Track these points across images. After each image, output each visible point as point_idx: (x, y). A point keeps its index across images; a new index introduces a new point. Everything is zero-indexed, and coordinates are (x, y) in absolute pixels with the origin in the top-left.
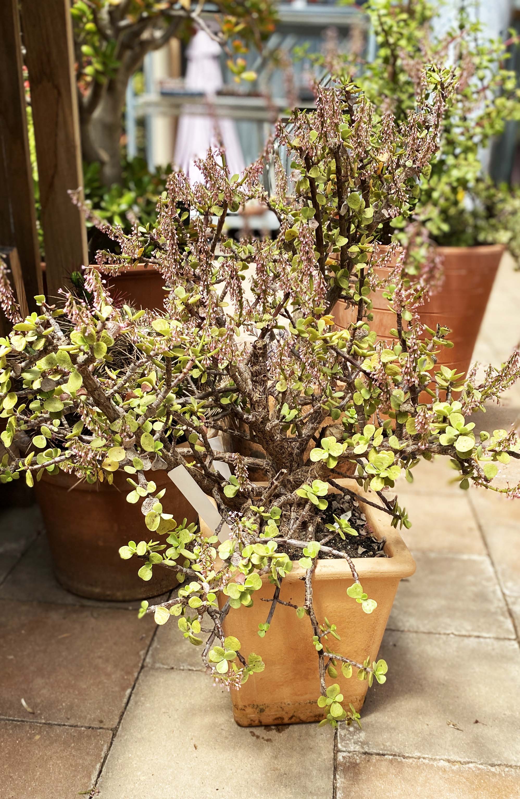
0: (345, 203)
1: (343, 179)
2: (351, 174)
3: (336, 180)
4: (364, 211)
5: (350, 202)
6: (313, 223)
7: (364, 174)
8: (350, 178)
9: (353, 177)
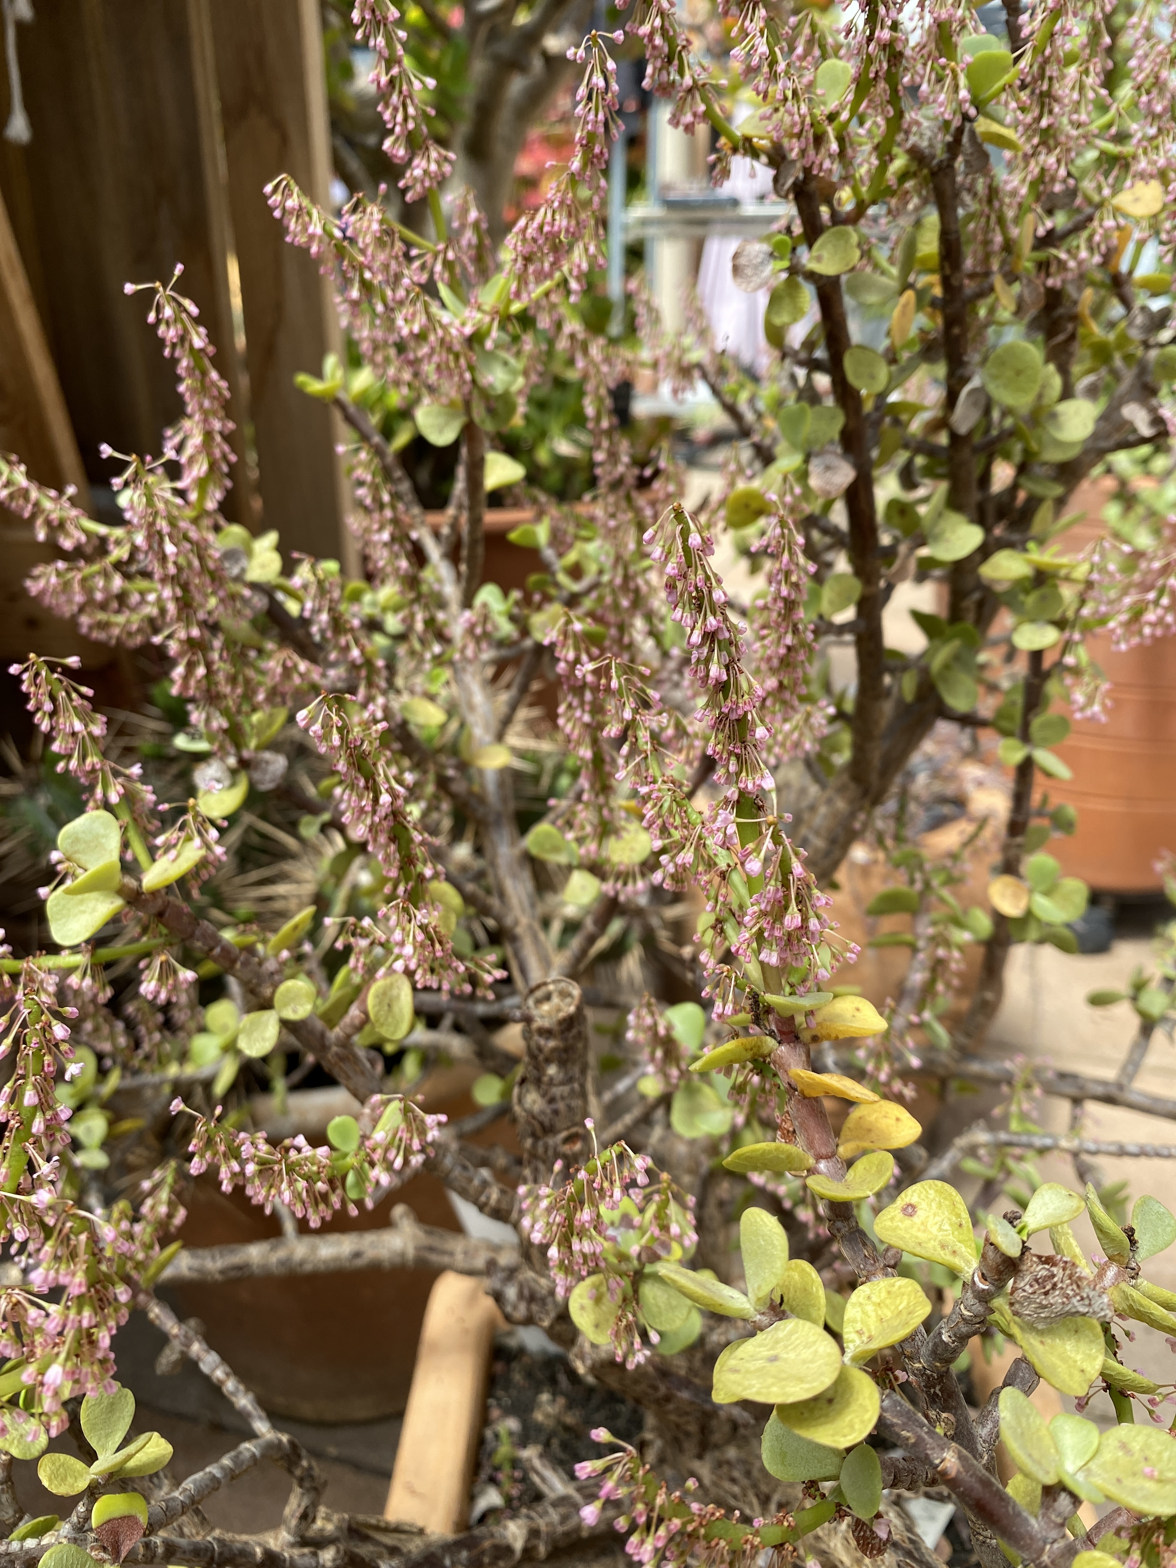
0: (975, 382)
1: (970, 286)
2: (1003, 263)
3: (938, 291)
4: (1054, 416)
5: (994, 377)
6: (828, 468)
7: (1062, 265)
8: (998, 281)
9: (1011, 277)
